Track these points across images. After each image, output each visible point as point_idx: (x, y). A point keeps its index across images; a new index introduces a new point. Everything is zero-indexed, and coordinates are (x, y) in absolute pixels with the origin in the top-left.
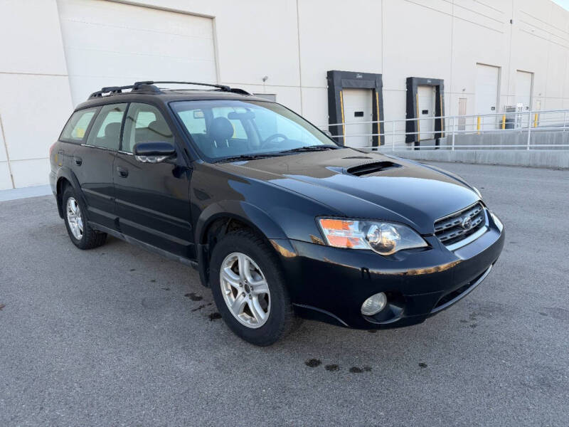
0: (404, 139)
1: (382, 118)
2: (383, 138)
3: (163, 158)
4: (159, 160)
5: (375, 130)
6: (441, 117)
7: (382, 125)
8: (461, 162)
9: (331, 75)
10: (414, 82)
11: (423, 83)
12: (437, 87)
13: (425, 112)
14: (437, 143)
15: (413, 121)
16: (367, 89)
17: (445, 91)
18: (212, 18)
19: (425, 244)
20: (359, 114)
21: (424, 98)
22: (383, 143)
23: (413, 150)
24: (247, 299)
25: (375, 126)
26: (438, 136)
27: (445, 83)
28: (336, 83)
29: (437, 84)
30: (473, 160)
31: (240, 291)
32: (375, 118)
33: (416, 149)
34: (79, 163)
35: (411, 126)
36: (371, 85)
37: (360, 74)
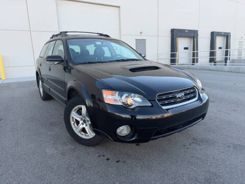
0: (208, 60)
1: (197, 50)
2: (197, 59)
3: (57, 62)
4: (56, 63)
5: (194, 56)
6: (229, 50)
7: (197, 53)
8: (231, 72)
9: (172, 31)
10: (215, 34)
11: (219, 34)
12: (227, 36)
13: (220, 48)
14: (226, 62)
15: (213, 52)
16: (191, 37)
17: (231, 38)
18: (119, 7)
19: (150, 105)
20: (186, 48)
21: (220, 42)
22: (197, 62)
23: (213, 66)
24: (84, 126)
25: (194, 53)
26: (226, 59)
27: (231, 34)
28: (175, 34)
29: (227, 35)
30: (237, 71)
31: (81, 122)
32: (194, 50)
33: (214, 65)
34: (41, 65)
35: (212, 54)
36: (192, 35)
37: (187, 30)
